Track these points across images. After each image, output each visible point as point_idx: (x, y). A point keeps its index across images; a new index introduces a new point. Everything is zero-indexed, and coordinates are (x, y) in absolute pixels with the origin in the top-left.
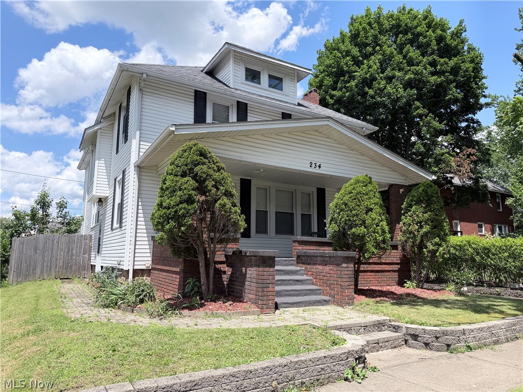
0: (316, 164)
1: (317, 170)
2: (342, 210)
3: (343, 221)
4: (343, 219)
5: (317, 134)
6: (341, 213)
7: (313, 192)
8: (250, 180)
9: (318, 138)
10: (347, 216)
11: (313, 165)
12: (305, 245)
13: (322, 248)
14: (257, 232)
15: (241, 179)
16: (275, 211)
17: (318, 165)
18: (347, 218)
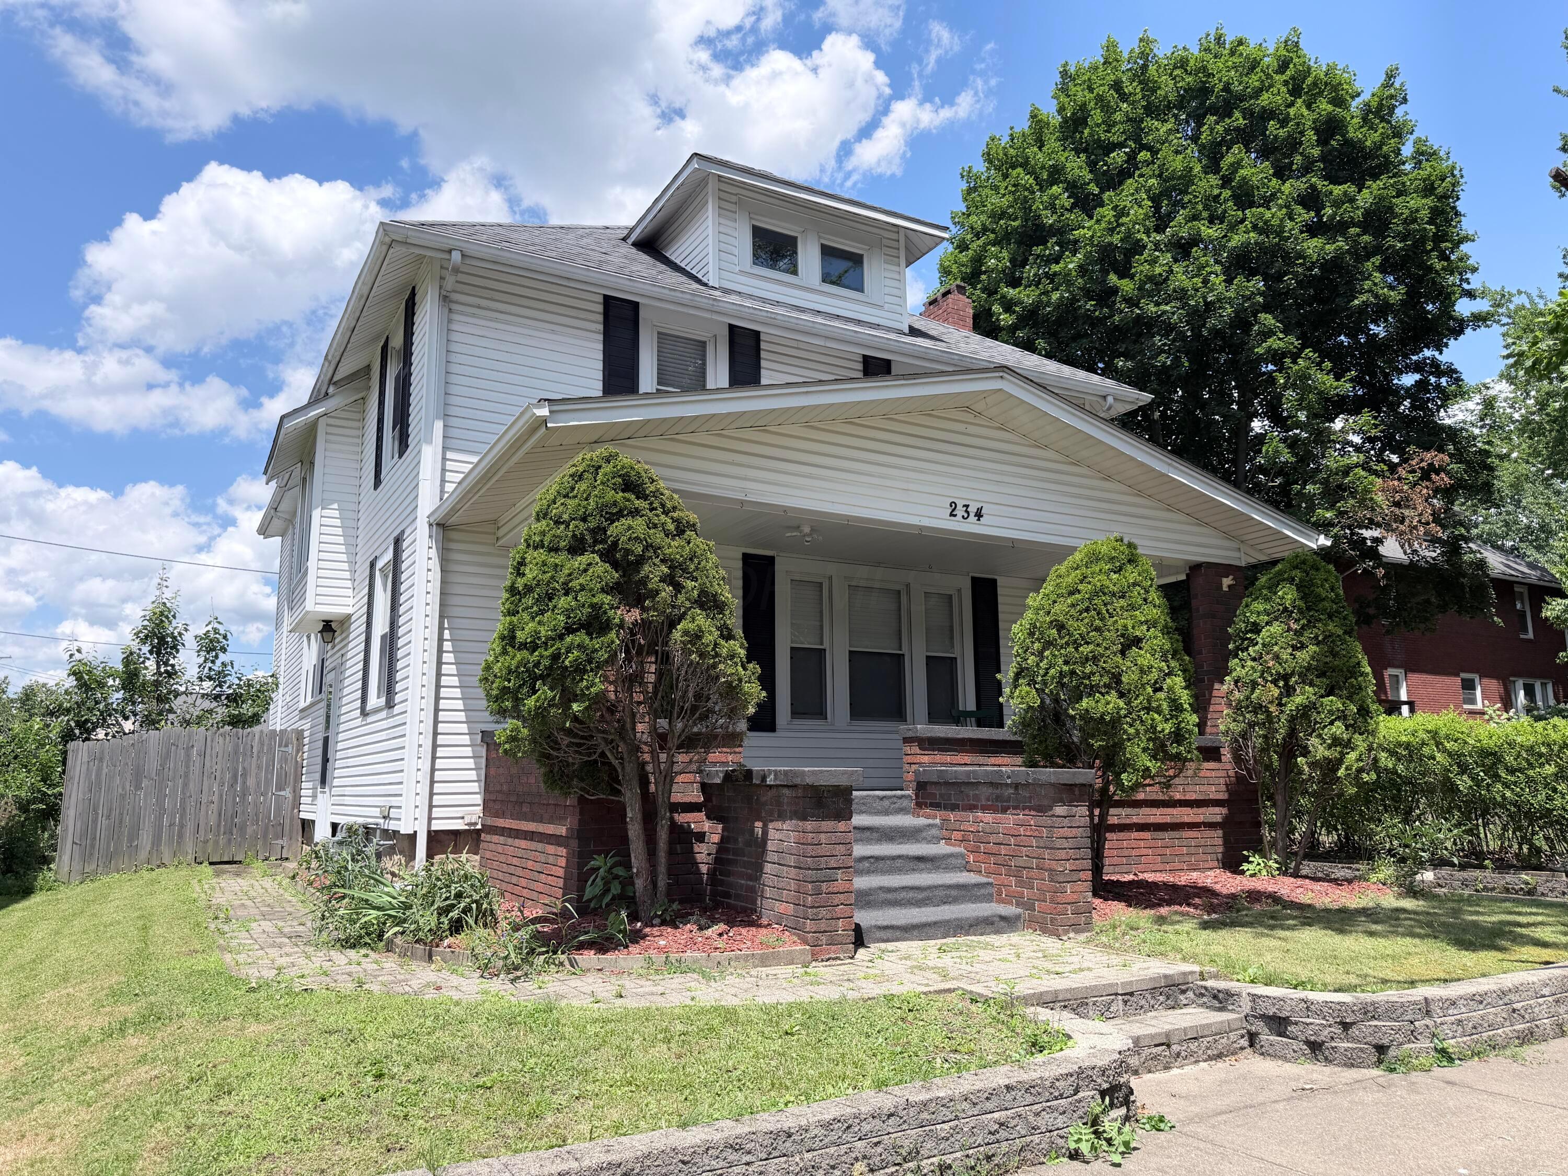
0: (967, 506)
1: (971, 526)
2: (1049, 644)
3: (1053, 678)
4: (1052, 672)
5: (969, 417)
6: (1047, 653)
7: (959, 591)
8: (772, 559)
9: (972, 429)
10: (1066, 663)
11: (960, 512)
12: (939, 750)
13: (993, 760)
14: (797, 712)
15: (746, 557)
16: (848, 648)
17: (973, 509)
18: (1065, 668)
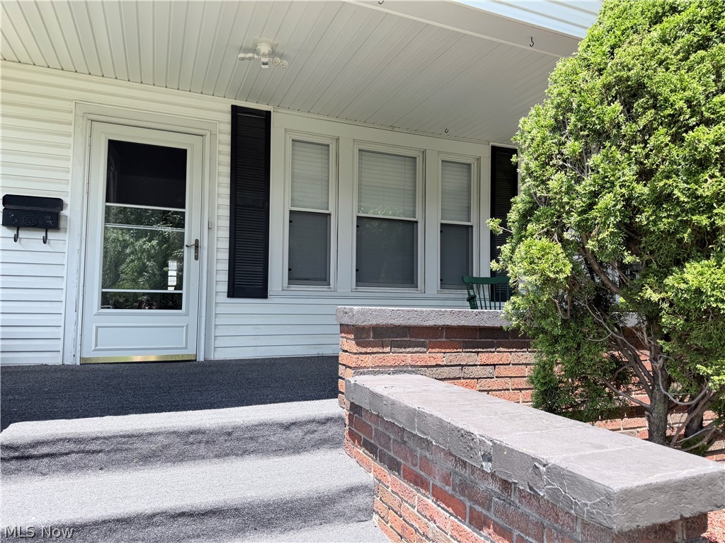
8: (268, 114)
14: (295, 277)
15: (235, 110)
16: (356, 214)
